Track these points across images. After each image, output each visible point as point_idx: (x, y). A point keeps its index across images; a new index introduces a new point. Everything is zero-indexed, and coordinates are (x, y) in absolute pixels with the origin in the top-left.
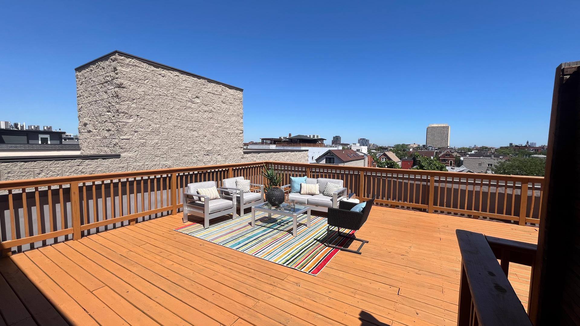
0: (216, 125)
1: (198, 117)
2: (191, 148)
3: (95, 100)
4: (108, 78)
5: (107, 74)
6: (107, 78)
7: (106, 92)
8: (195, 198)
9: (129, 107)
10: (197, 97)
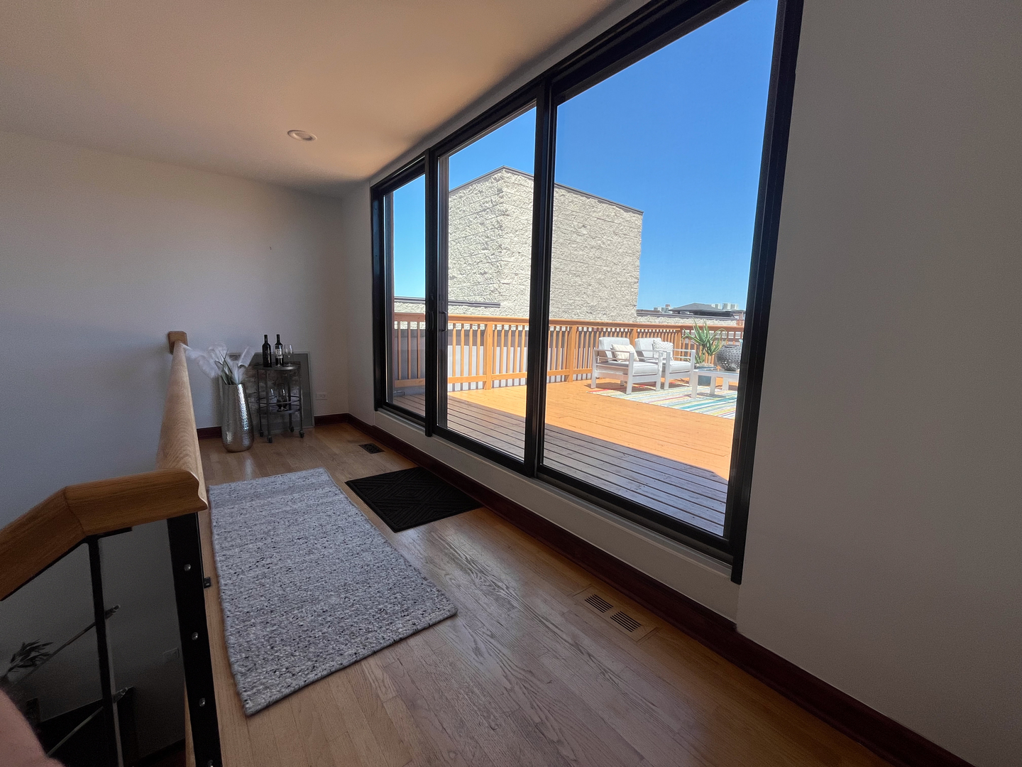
0: (605, 268)
1: (583, 255)
2: (572, 301)
3: (464, 235)
4: (487, 205)
5: (487, 199)
6: (485, 204)
7: (482, 224)
8: (609, 355)
9: (512, 242)
10: (583, 226)
